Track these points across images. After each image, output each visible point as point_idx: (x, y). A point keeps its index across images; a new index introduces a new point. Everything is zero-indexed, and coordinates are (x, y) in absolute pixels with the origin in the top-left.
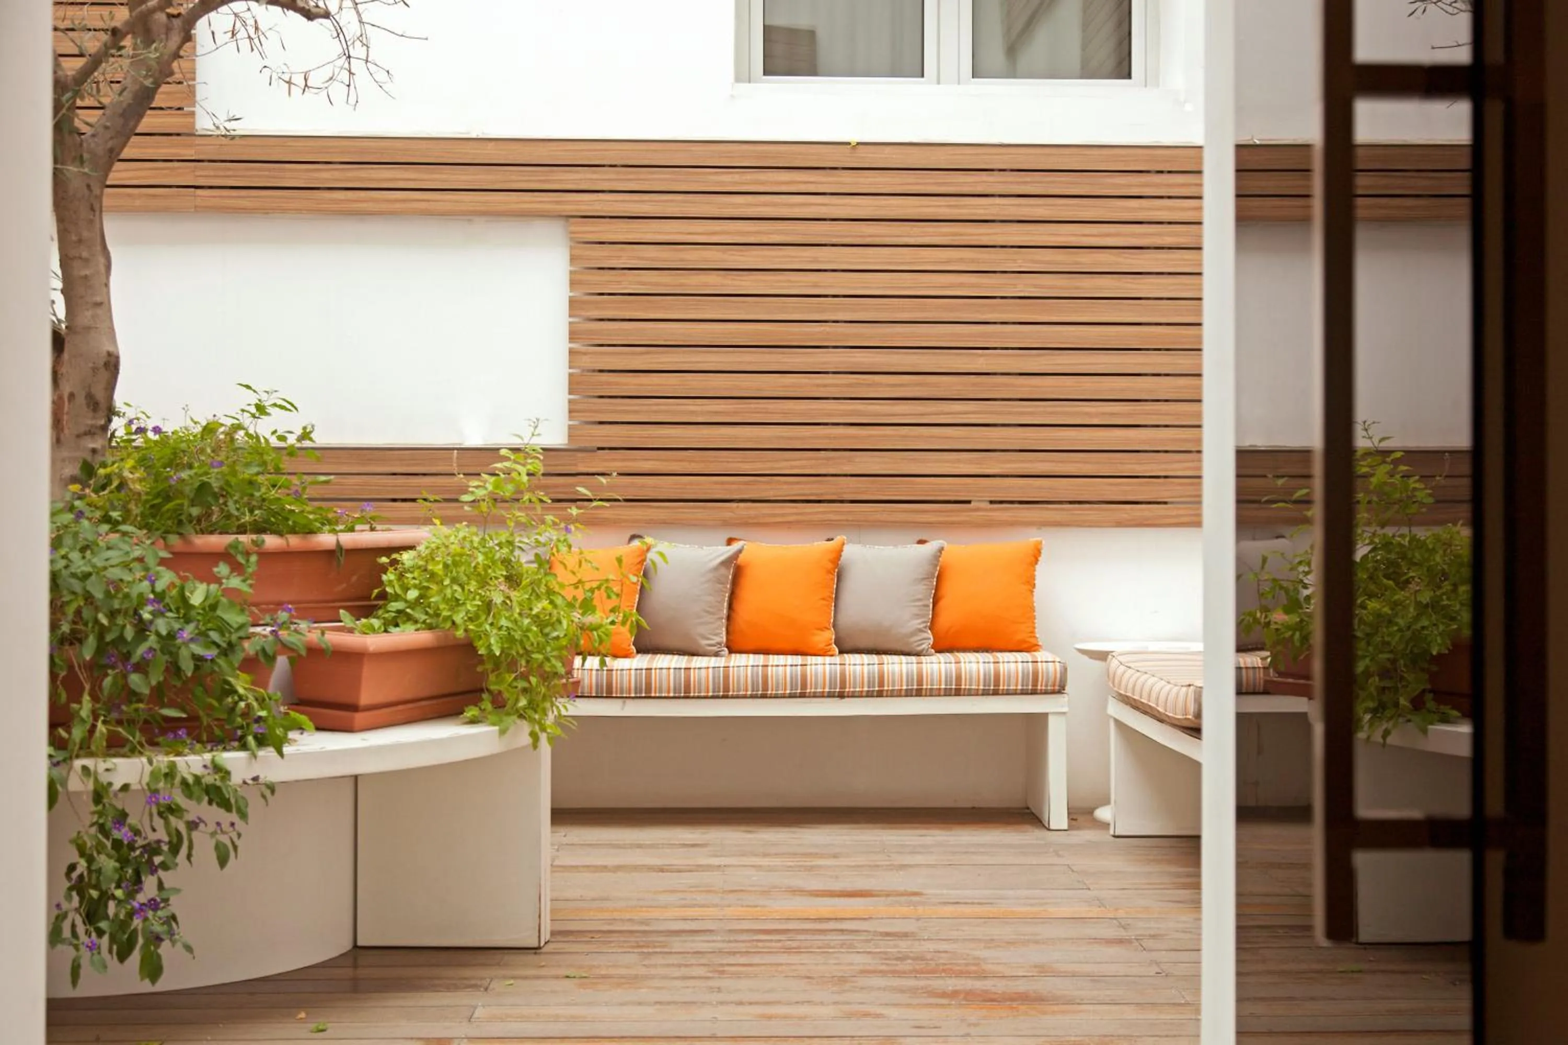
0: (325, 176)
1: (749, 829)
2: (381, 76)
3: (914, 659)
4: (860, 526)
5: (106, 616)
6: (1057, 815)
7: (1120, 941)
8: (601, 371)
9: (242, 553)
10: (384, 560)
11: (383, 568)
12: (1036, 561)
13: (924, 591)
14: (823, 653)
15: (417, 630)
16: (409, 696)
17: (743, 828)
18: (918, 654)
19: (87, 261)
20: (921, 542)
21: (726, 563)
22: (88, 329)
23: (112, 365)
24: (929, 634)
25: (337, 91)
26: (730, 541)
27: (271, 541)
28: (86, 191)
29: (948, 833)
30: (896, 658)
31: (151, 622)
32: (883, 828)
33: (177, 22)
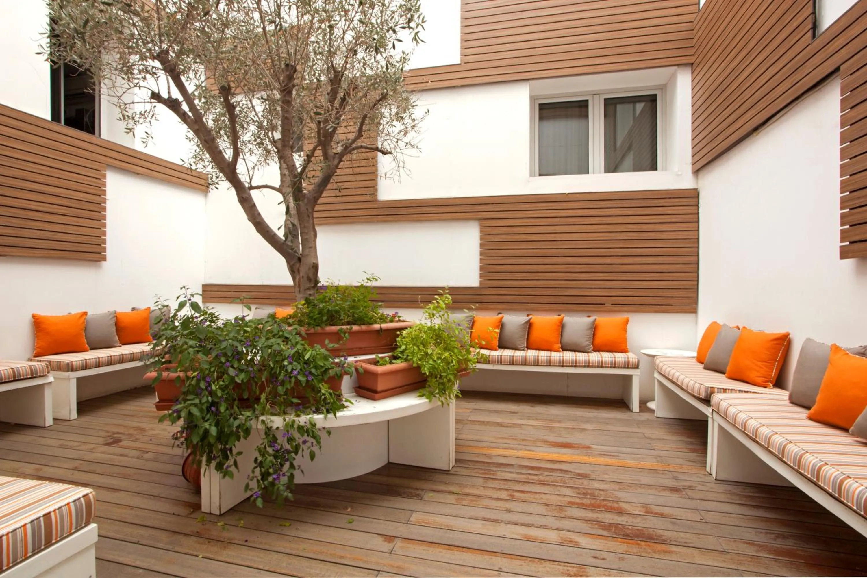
0: (411, 211)
1: (533, 405)
2: (408, 172)
3: (586, 354)
4: (569, 311)
5: (273, 363)
6: (635, 406)
7: (675, 490)
8: (489, 264)
9: (343, 332)
10: (398, 333)
11: (398, 336)
12: (627, 324)
13: (590, 333)
14: (557, 351)
15: (401, 362)
16: (398, 385)
17: (530, 404)
18: (588, 352)
19: (307, 233)
20: (589, 316)
21: (527, 322)
22: (307, 255)
23: (316, 267)
24: (592, 346)
25: (396, 178)
26: (528, 315)
27: (355, 328)
28: (306, 211)
29: (597, 411)
30: (580, 353)
31: (287, 366)
32: (576, 407)
33: (337, 156)
